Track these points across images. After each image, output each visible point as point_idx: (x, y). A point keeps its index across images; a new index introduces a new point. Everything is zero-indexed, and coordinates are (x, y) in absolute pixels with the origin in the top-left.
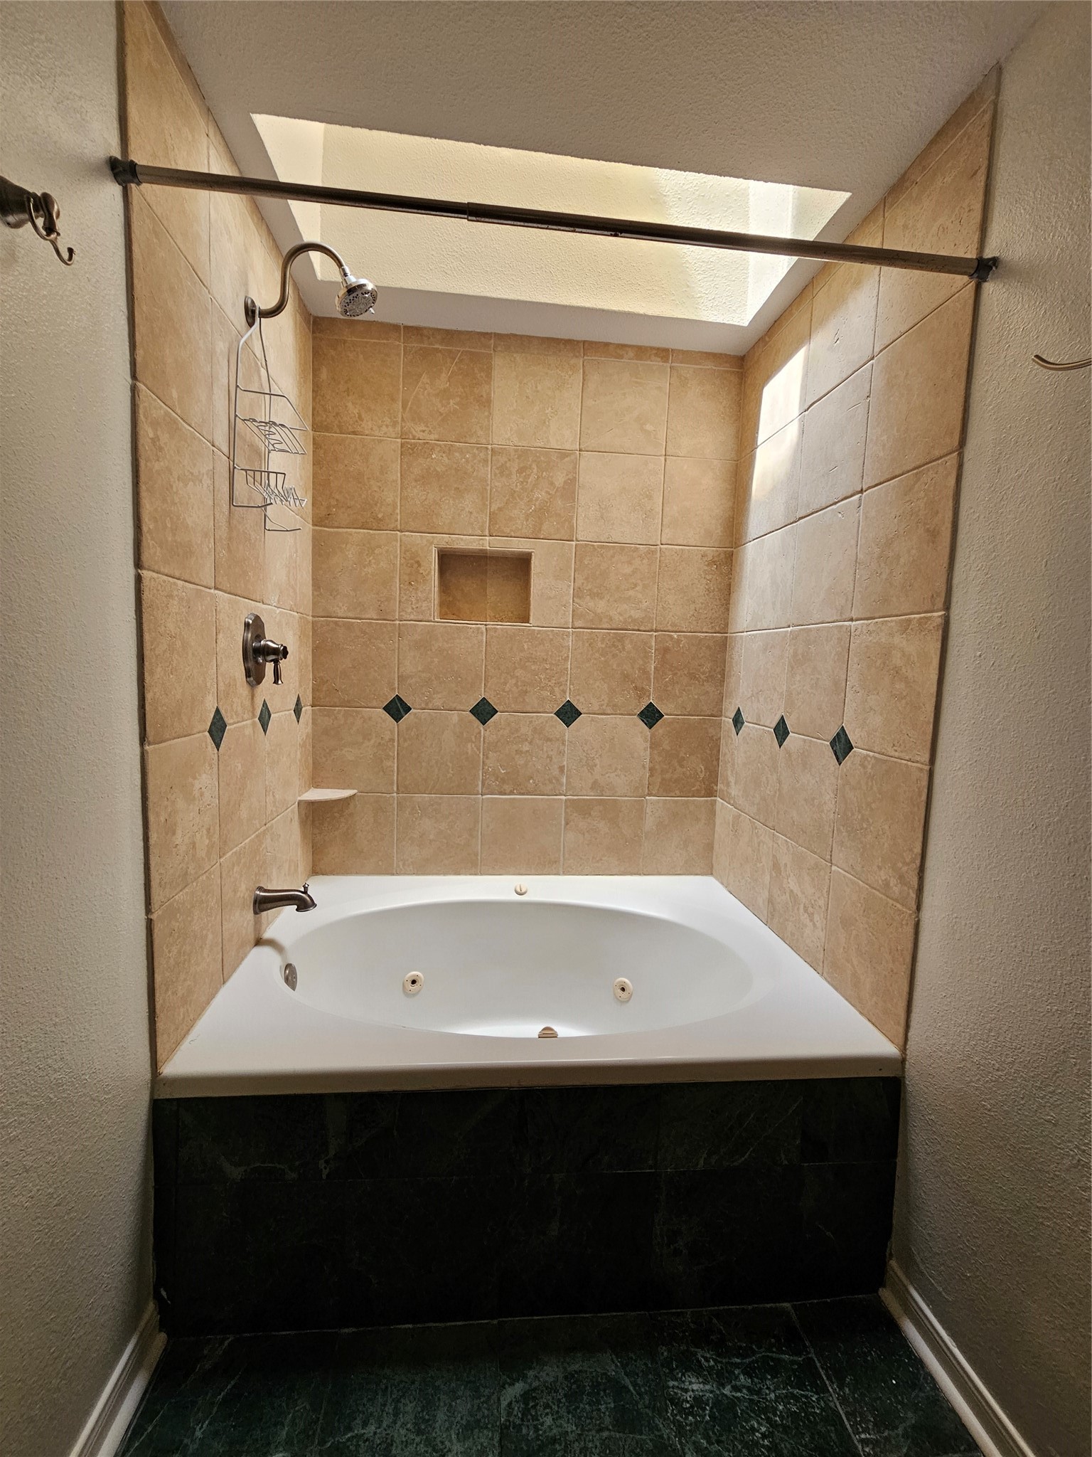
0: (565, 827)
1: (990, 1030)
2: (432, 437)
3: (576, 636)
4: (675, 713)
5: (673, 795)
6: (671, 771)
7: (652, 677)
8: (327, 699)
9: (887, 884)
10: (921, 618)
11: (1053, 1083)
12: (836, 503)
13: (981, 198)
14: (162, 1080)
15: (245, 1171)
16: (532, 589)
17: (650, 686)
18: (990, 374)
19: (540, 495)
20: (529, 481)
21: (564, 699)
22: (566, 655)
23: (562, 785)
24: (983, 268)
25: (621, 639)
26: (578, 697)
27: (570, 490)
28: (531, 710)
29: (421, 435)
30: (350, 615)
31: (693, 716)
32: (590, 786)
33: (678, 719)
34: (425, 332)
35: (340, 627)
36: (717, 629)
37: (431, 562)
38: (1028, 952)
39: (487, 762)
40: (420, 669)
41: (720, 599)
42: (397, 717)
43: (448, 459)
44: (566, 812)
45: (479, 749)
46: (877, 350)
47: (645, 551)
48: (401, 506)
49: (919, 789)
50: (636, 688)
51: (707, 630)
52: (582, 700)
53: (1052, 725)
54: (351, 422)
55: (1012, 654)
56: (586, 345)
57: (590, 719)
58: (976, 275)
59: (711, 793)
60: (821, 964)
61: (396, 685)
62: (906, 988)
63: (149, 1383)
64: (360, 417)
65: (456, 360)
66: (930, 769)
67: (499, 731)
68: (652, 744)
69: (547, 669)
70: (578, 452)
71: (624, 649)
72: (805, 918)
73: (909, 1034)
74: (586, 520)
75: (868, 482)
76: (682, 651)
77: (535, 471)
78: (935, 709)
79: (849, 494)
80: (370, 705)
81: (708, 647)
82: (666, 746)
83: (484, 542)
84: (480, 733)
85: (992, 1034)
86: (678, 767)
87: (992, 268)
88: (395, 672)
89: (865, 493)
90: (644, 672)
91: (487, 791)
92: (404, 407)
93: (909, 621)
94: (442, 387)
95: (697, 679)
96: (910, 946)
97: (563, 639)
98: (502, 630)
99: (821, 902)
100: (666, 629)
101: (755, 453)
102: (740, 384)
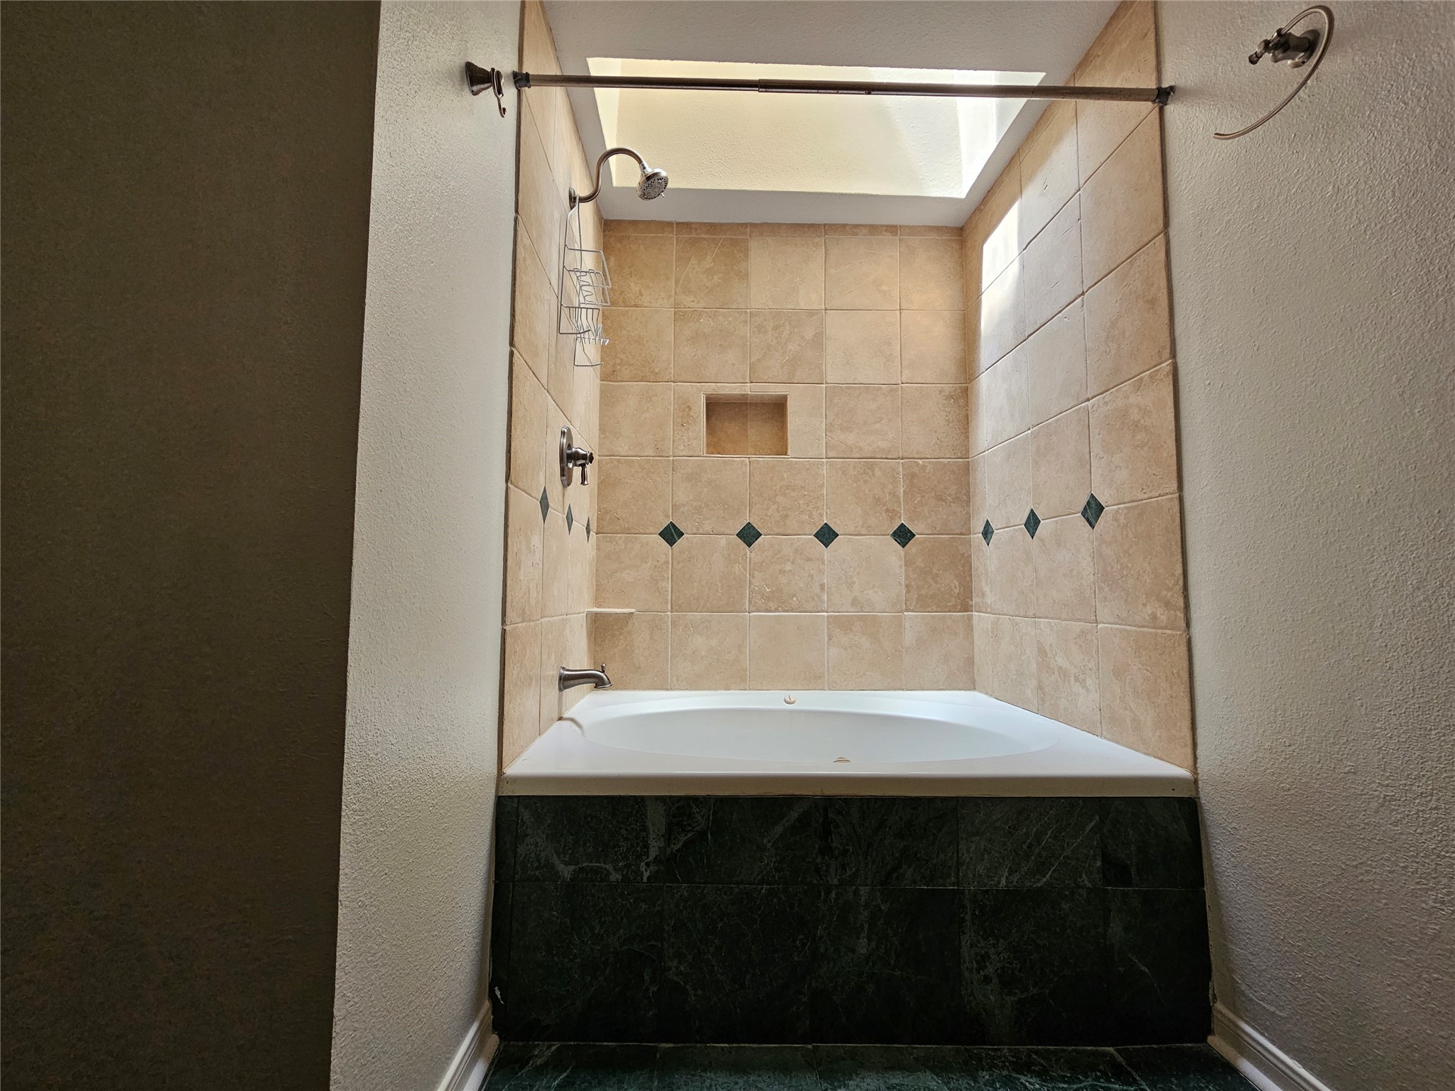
0: (828, 643)
1: (1276, 711)
2: (700, 305)
3: (830, 465)
4: (926, 532)
5: (930, 610)
6: (927, 587)
7: (902, 499)
8: (610, 527)
9: (1154, 617)
10: (1152, 373)
11: (1346, 733)
12: (1061, 311)
13: (1153, 50)
14: (506, 778)
15: (574, 870)
16: (789, 426)
17: (900, 508)
18: (1182, 167)
19: (793, 347)
20: (783, 336)
21: (821, 522)
22: (821, 482)
23: (824, 602)
24: (1163, 95)
25: (871, 467)
26: (834, 520)
27: (818, 342)
28: (792, 533)
29: (691, 305)
30: (631, 453)
31: (943, 534)
32: (851, 603)
33: (929, 538)
34: (693, 226)
35: (622, 463)
36: (959, 454)
37: (701, 406)
38: (1298, 620)
39: (753, 581)
40: (691, 498)
41: (959, 428)
42: (671, 542)
43: (714, 322)
44: (828, 628)
45: (745, 569)
46: (1082, 182)
47: (888, 389)
48: (674, 361)
49: (1171, 516)
50: (887, 510)
51: (951, 456)
52: (838, 522)
53: (1282, 415)
54: (633, 298)
55: (1237, 371)
56: (826, 227)
57: (846, 540)
58: (1157, 100)
59: (966, 608)
60: (1099, 725)
61: (671, 513)
62: (1187, 706)
63: (489, 1070)
64: (641, 294)
65: (719, 245)
66: (1180, 495)
67: (763, 552)
68: (906, 562)
69: (805, 495)
70: (824, 311)
71: (874, 475)
72: (1077, 687)
73: (1198, 752)
74: (834, 366)
75: (1088, 284)
76: (928, 476)
77: (787, 327)
78: (1176, 442)
79: (1072, 300)
80: (647, 531)
81: (953, 472)
82: (920, 562)
83: (746, 388)
84: (746, 554)
85: (1279, 713)
86: (933, 583)
87: (1170, 94)
88: (669, 501)
89: (1086, 294)
90: (894, 494)
91: (754, 609)
92: (677, 283)
93: (1141, 379)
94: (708, 267)
95: (944, 501)
96: (1185, 664)
97: (818, 468)
98: (764, 461)
99: (1091, 665)
100: (911, 456)
101: (981, 299)
102: (961, 249)
